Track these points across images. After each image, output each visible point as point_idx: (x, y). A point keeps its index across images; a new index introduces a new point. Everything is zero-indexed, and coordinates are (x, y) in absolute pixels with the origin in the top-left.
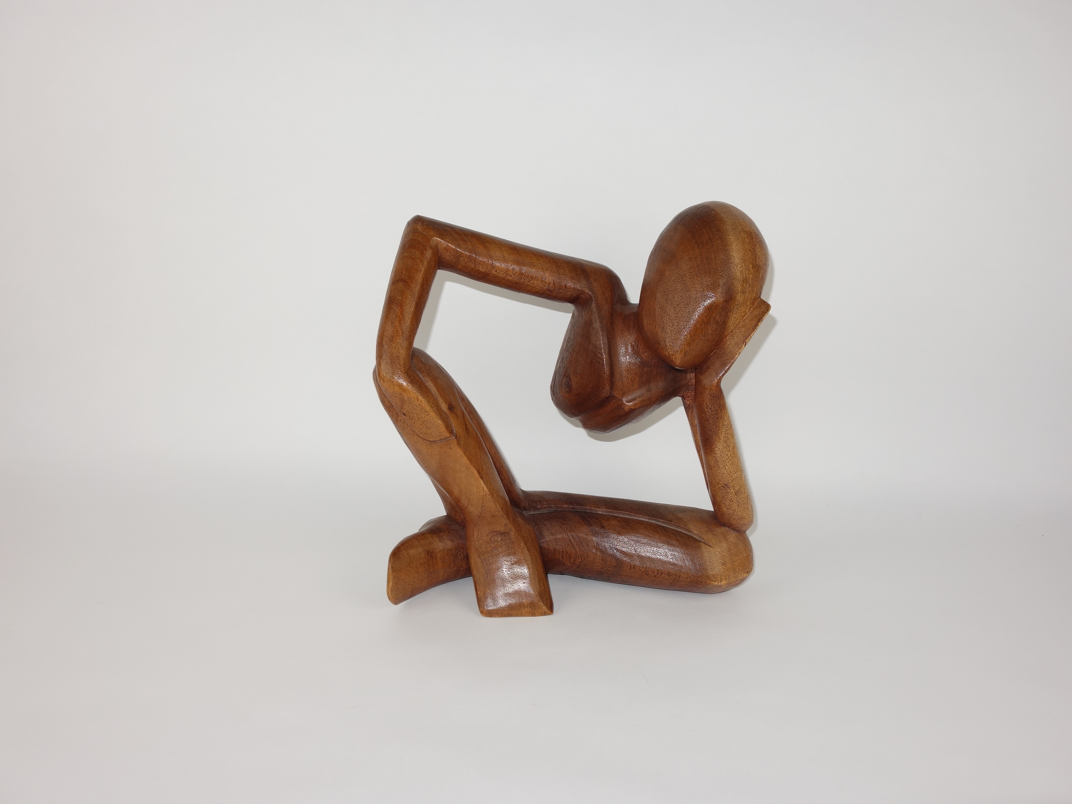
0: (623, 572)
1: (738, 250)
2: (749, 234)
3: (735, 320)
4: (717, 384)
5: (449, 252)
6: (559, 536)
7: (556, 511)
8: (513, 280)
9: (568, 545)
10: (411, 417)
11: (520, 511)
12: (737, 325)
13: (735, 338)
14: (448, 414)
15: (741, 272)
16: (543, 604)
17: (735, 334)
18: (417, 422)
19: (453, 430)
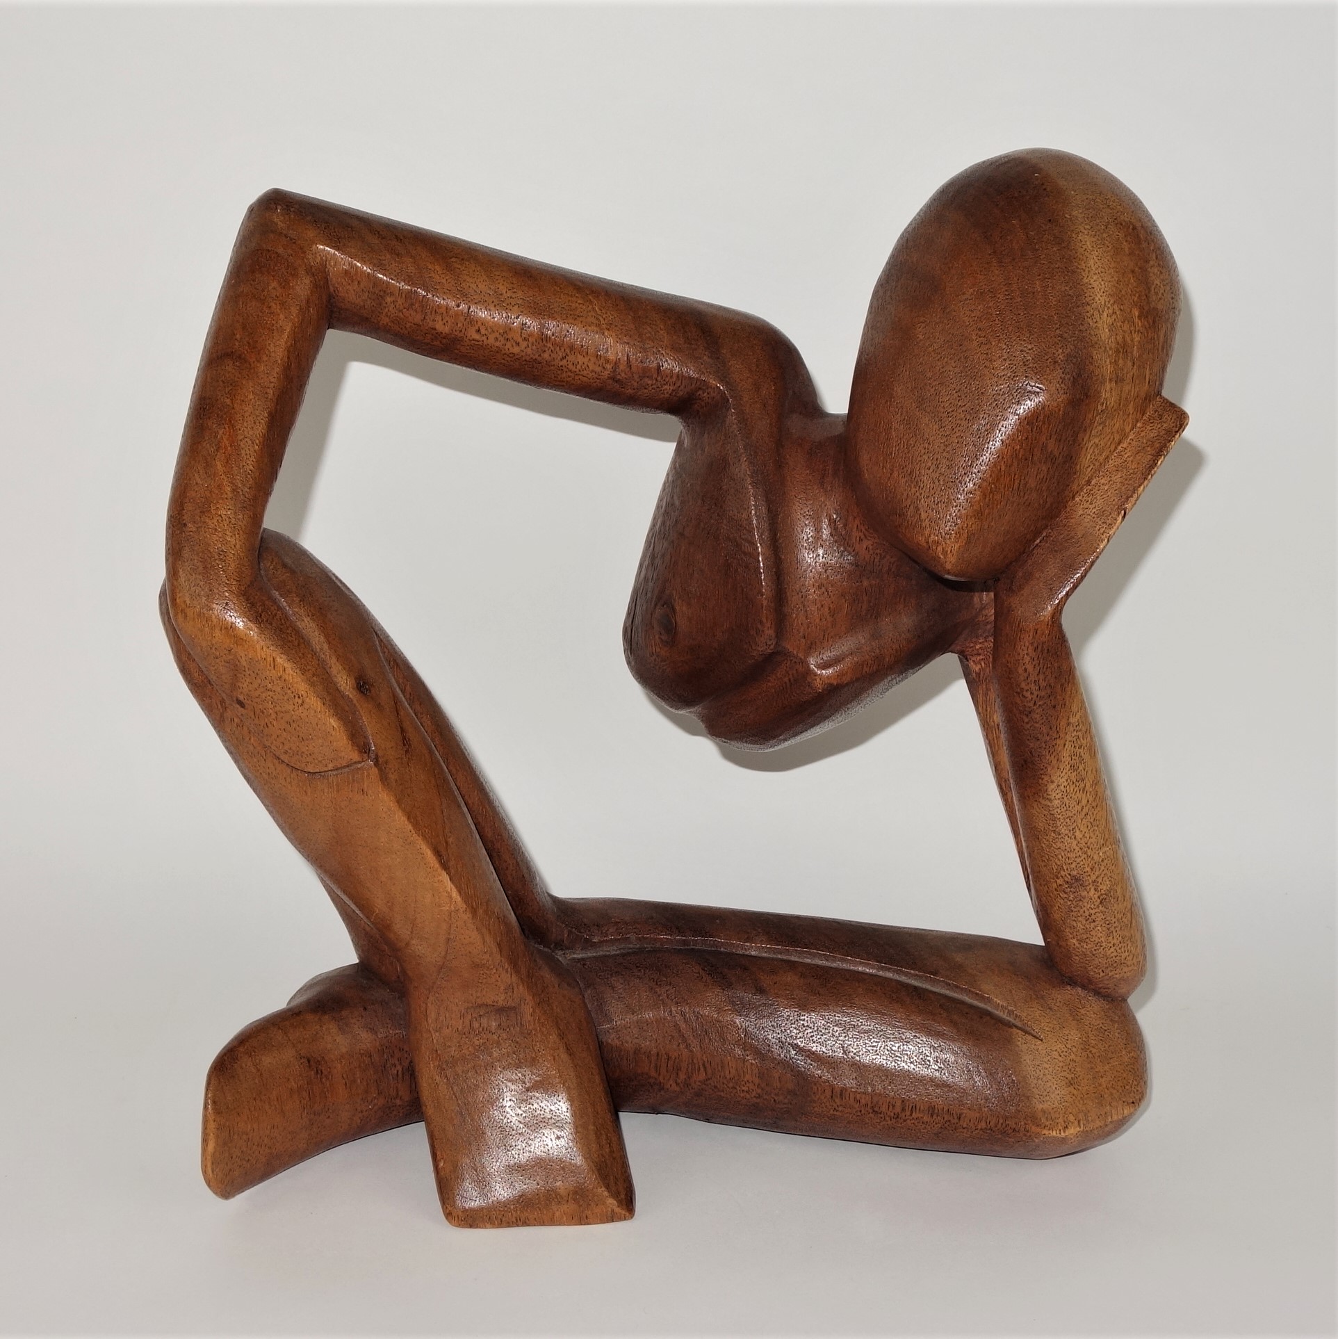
0: (815, 1105)
1: (1103, 270)
2: (1130, 230)
3: (1096, 452)
4: (1052, 618)
5: (356, 283)
6: (649, 1015)
7: (639, 948)
8: (523, 354)
9: (673, 1037)
10: (258, 711)
11: (546, 950)
12: (1101, 464)
13: (1098, 498)
14: (355, 701)
15: (1112, 327)
16: (606, 1193)
17: (1097, 488)
18: (275, 723)
19: (369, 744)
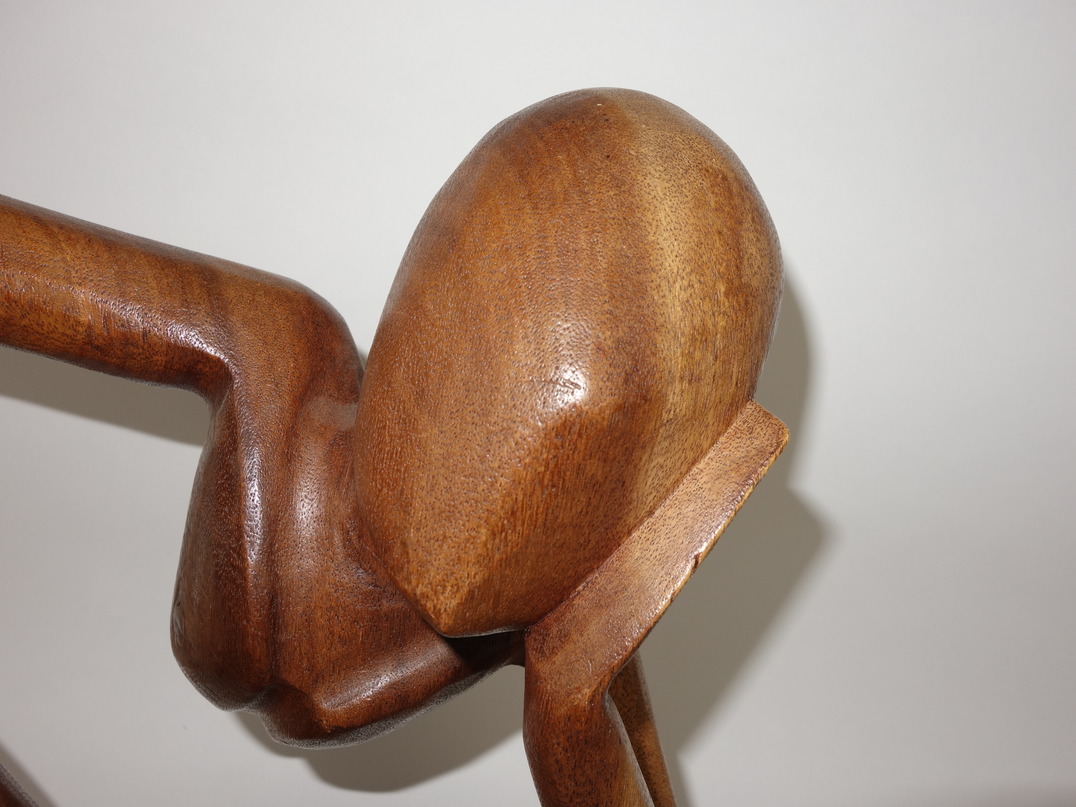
2: (719, 180)
3: (661, 474)
13: (662, 537)
15: (686, 306)
17: (661, 522)
